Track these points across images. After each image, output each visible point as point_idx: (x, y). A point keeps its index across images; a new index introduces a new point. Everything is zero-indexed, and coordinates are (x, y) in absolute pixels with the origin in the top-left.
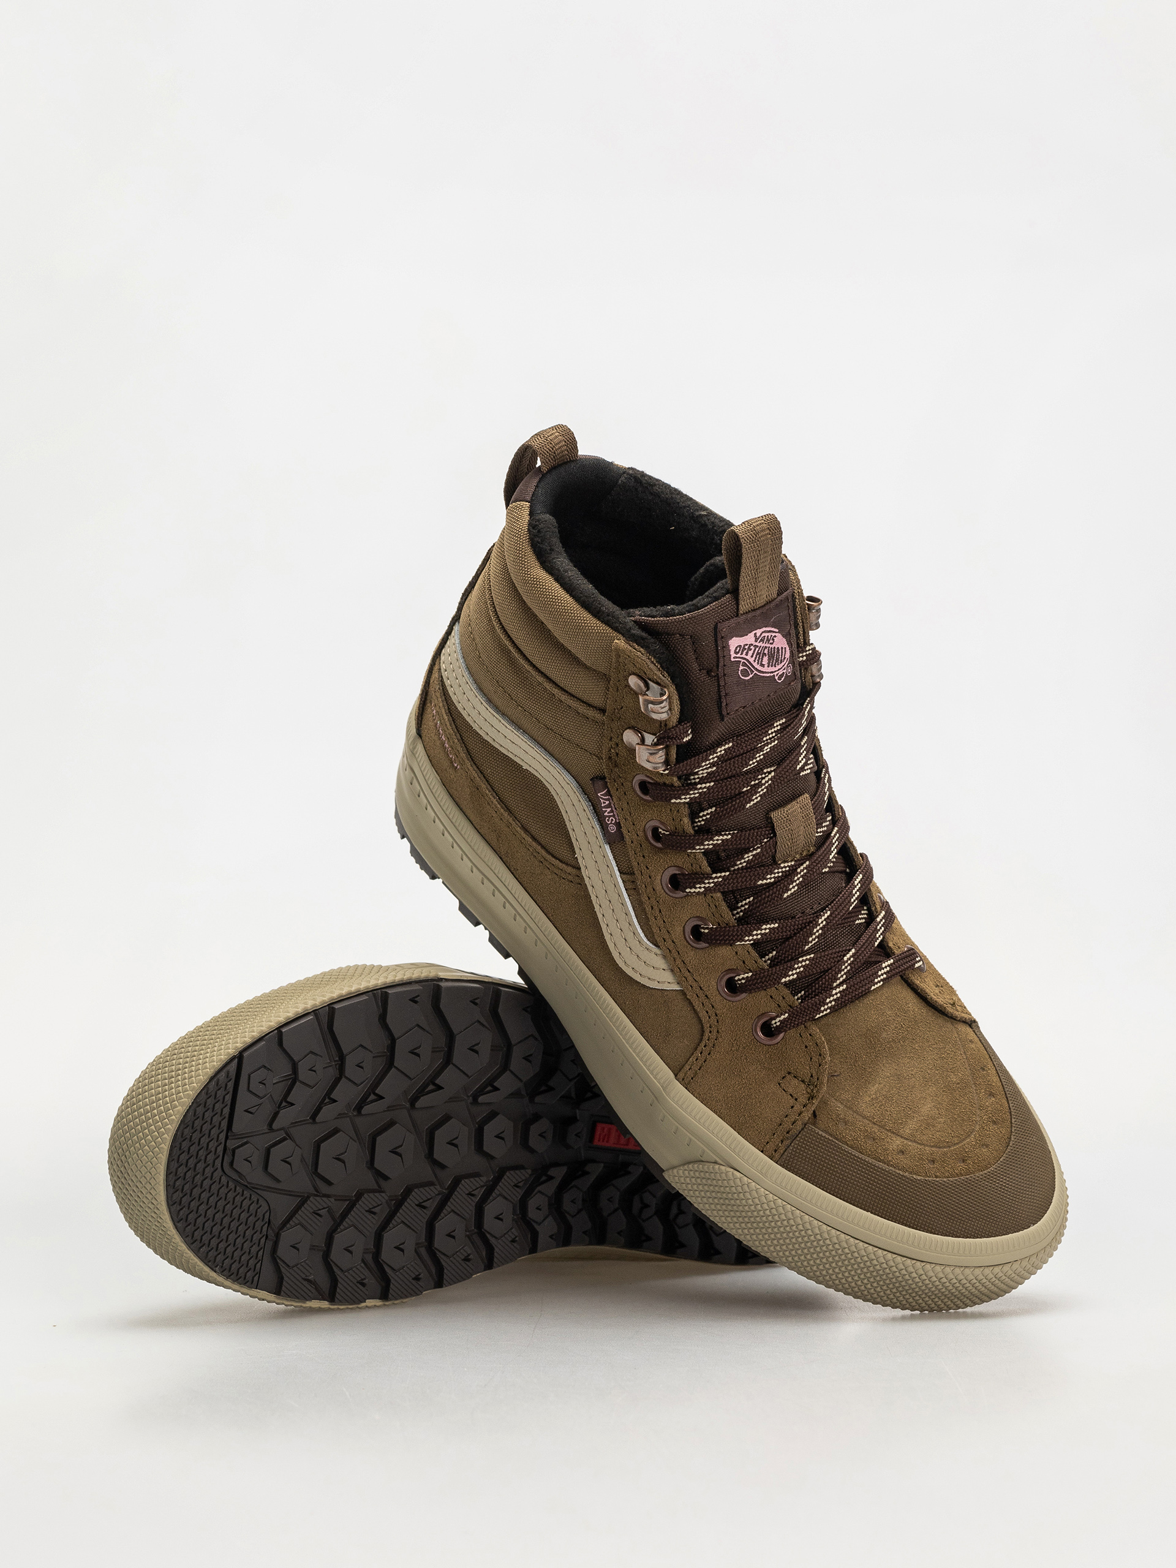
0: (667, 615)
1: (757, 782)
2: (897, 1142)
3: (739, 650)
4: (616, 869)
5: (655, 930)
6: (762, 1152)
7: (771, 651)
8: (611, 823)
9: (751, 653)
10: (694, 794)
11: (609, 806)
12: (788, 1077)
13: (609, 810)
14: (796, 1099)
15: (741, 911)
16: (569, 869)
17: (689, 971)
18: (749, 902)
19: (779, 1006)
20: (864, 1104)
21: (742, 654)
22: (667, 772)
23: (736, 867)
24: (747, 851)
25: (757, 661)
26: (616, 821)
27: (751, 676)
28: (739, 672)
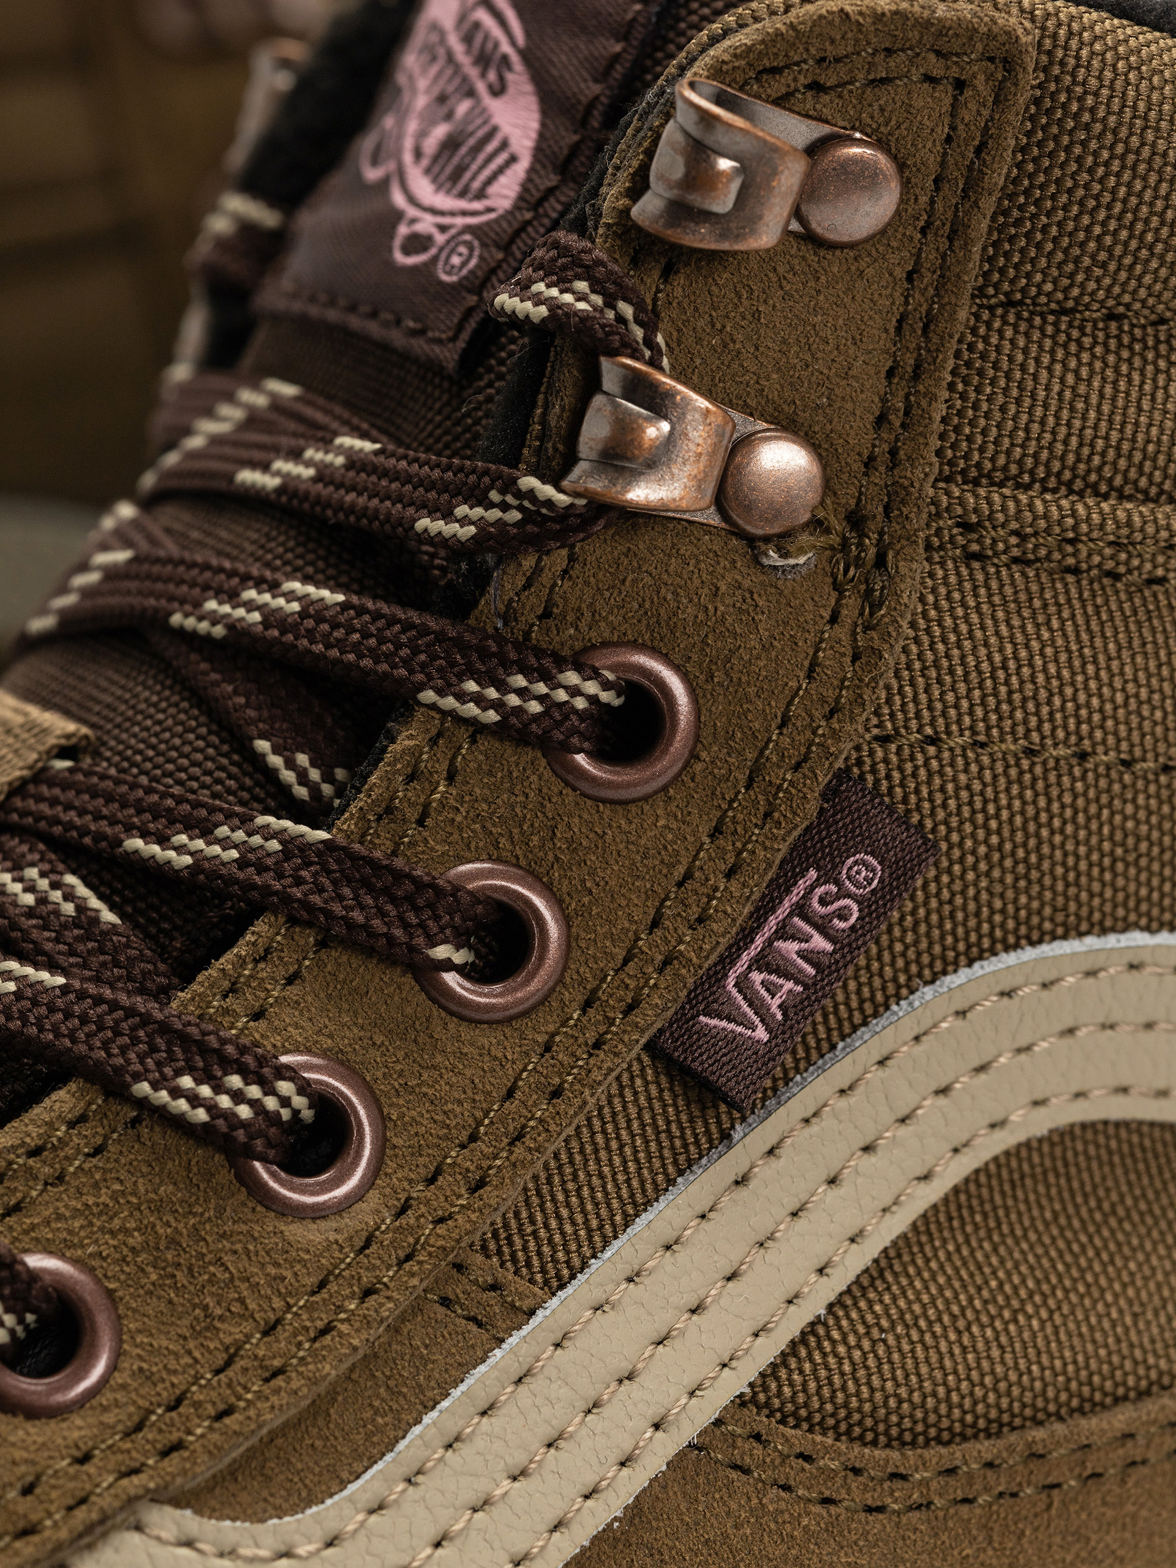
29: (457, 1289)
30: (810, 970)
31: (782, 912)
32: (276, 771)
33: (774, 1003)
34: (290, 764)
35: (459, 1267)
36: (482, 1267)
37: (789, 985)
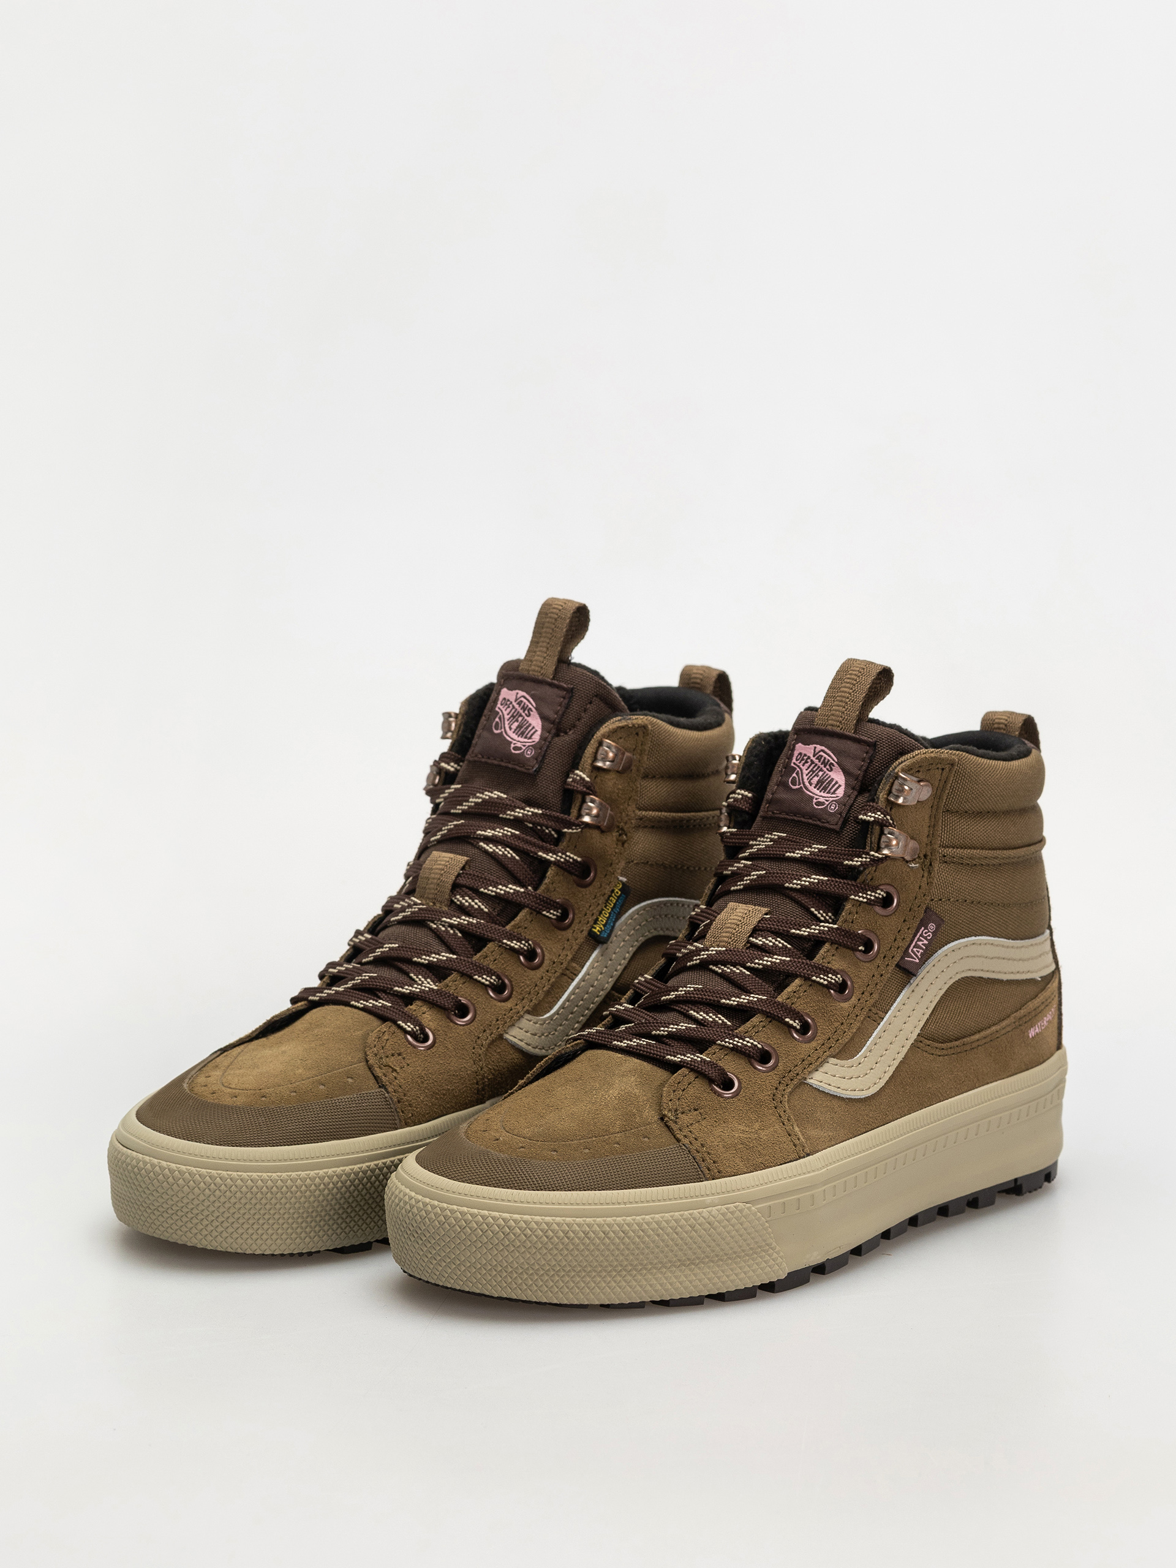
29: (871, 1014)
30: (924, 948)
31: (918, 936)
32: (816, 915)
33: (919, 954)
34: (819, 913)
35: (870, 1010)
36: (874, 1010)
37: (921, 951)
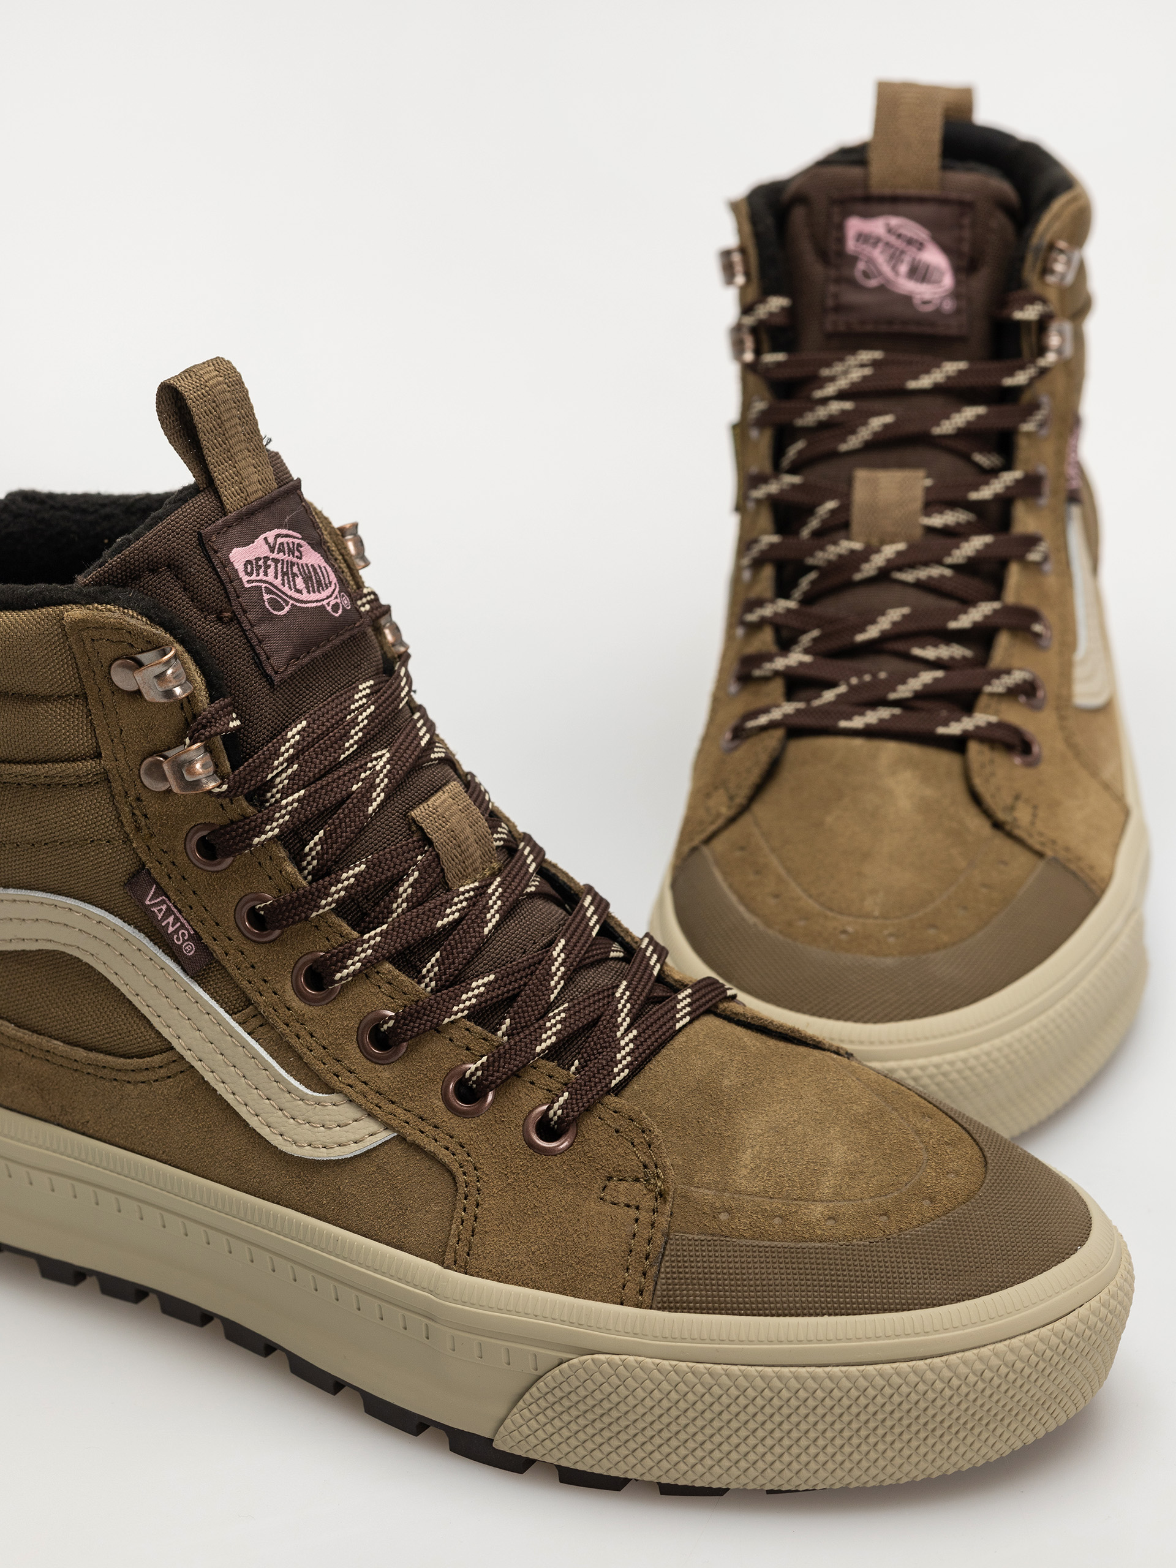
0: (119, 550)
1: (368, 772)
2: (818, 1210)
3: (252, 568)
4: (221, 1011)
5: (318, 1066)
6: (622, 1304)
7: (304, 570)
8: (184, 941)
9: (271, 571)
10: (282, 818)
11: (169, 912)
12: (611, 1184)
13: (171, 919)
14: (637, 1208)
15: (431, 980)
16: (157, 1059)
17: (393, 1103)
18: (437, 960)
19: (550, 1091)
20: (742, 1176)
21: (258, 575)
22: (225, 787)
23: (395, 915)
24: (399, 880)
25: (287, 586)
26: (189, 933)
27: (287, 609)
28: (266, 604)
